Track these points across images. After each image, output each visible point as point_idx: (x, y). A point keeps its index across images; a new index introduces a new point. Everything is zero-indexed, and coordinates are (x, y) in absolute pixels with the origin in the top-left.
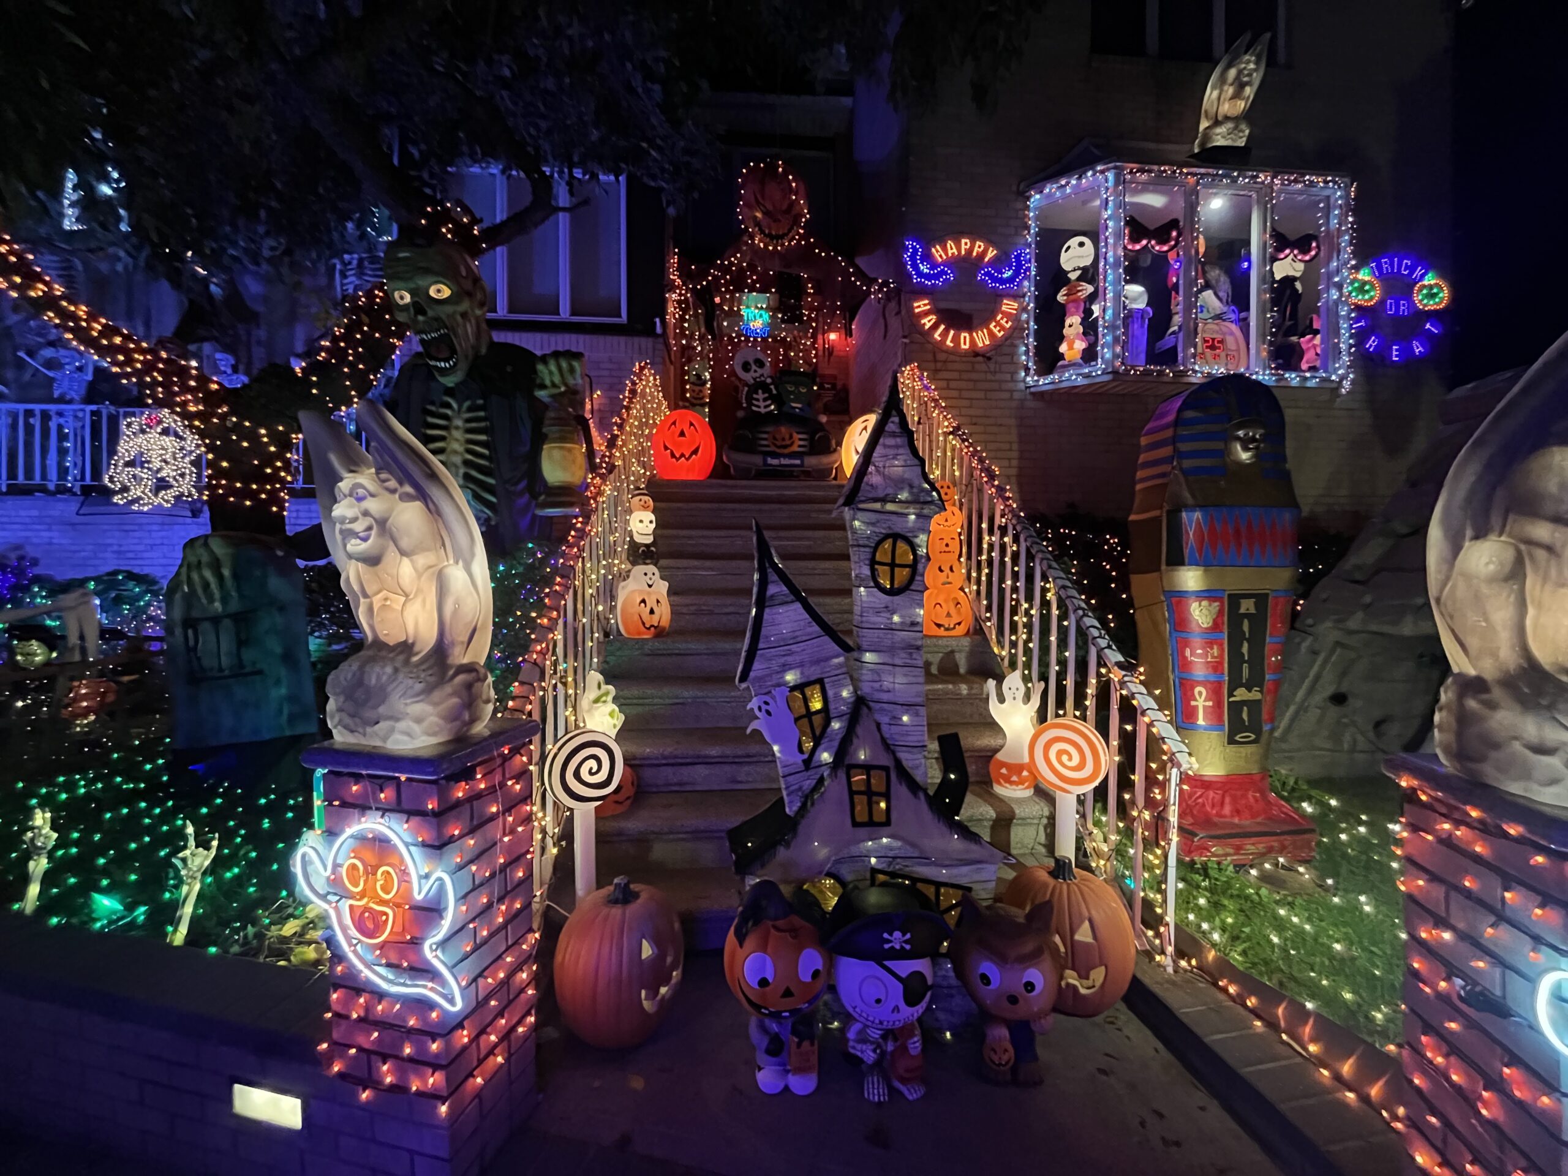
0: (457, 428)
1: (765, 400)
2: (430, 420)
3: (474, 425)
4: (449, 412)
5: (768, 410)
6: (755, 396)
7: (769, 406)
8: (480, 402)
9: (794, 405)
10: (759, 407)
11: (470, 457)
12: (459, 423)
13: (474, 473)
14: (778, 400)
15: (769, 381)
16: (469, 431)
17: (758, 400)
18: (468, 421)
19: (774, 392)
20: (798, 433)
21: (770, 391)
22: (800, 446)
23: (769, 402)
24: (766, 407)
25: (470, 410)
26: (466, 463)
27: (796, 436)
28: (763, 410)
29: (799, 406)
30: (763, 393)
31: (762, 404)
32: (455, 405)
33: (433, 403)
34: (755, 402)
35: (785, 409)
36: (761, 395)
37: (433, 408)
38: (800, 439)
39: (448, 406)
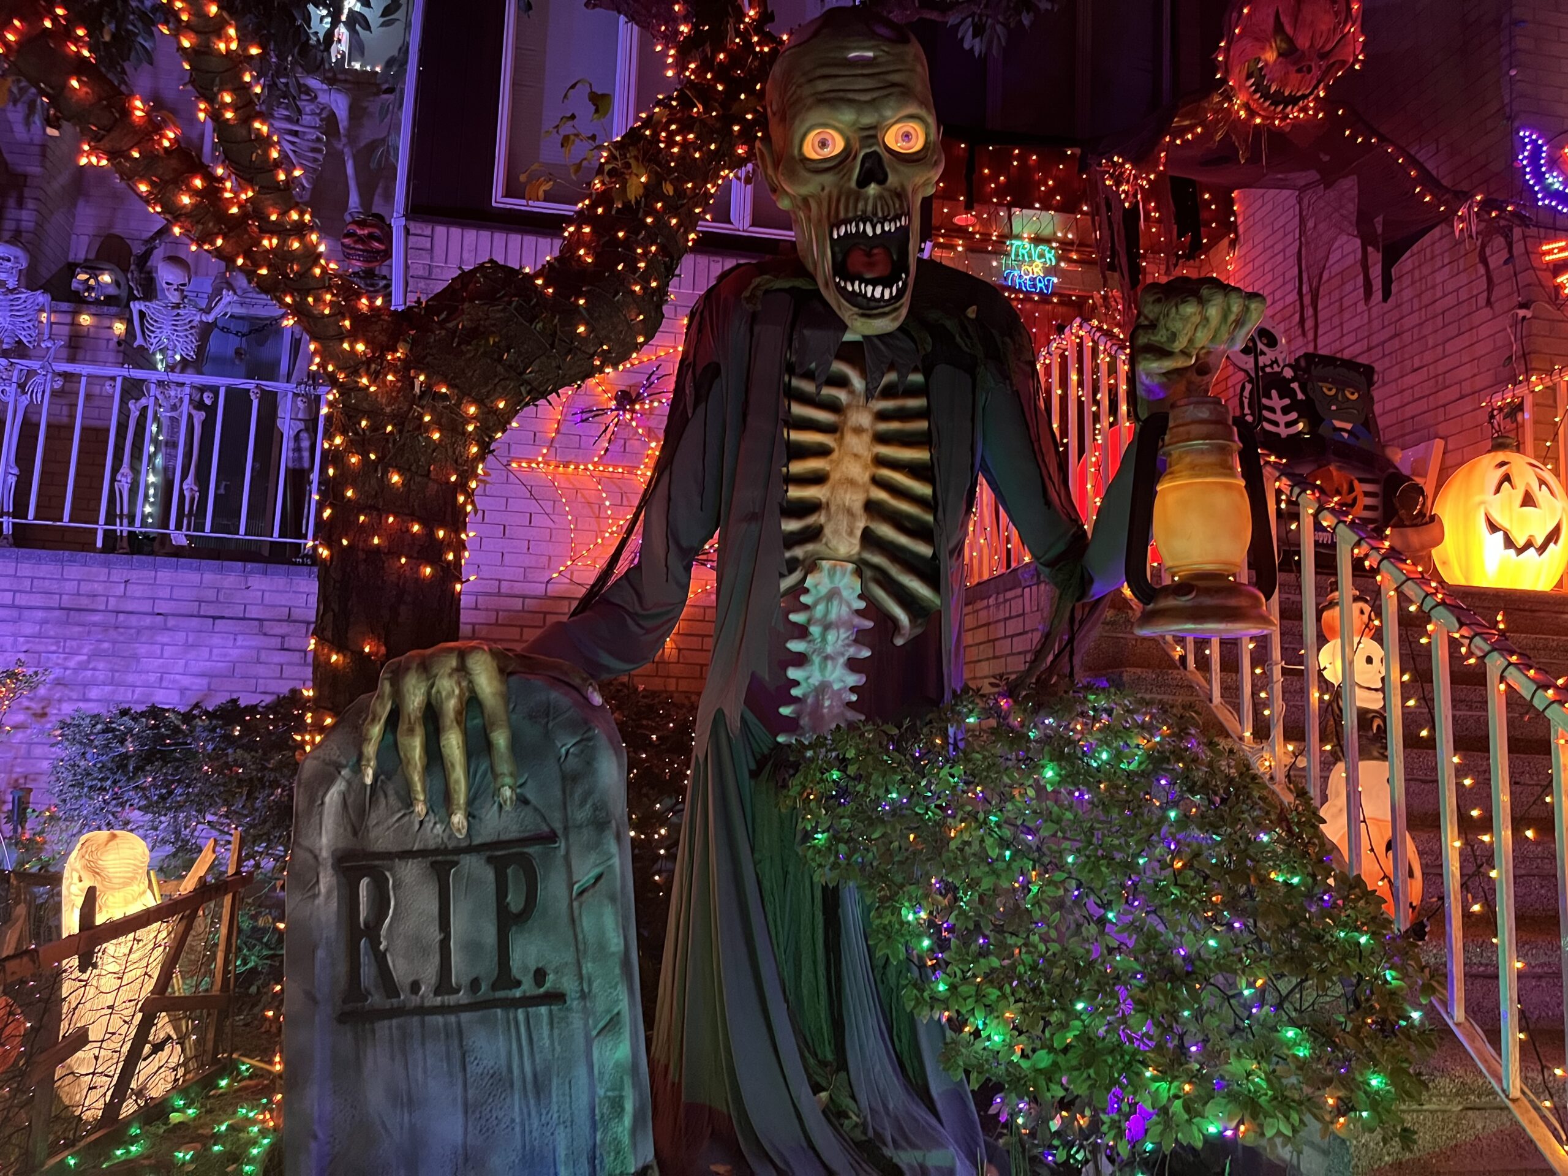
0: (858, 430)
1: (1286, 411)
2: (797, 409)
3: (894, 425)
4: (842, 395)
5: (1292, 430)
6: (1265, 401)
7: (1295, 423)
8: (917, 378)
9: (1338, 424)
10: (1276, 424)
11: (881, 495)
12: (864, 419)
13: (886, 531)
14: (1308, 410)
15: (1288, 373)
16: (881, 438)
17: (1272, 410)
18: (882, 416)
19: (1300, 396)
20: (1361, 480)
21: (1292, 394)
22: (1366, 508)
23: (1294, 415)
24: (1289, 425)
25: (889, 392)
26: (872, 508)
27: (1360, 488)
28: (1284, 432)
29: (1349, 426)
30: (1281, 398)
31: (1282, 419)
32: (858, 383)
33: (809, 376)
34: (1265, 413)
35: (1322, 430)
36: (1276, 401)
37: (808, 387)
38: (1367, 494)
39: (842, 382)
